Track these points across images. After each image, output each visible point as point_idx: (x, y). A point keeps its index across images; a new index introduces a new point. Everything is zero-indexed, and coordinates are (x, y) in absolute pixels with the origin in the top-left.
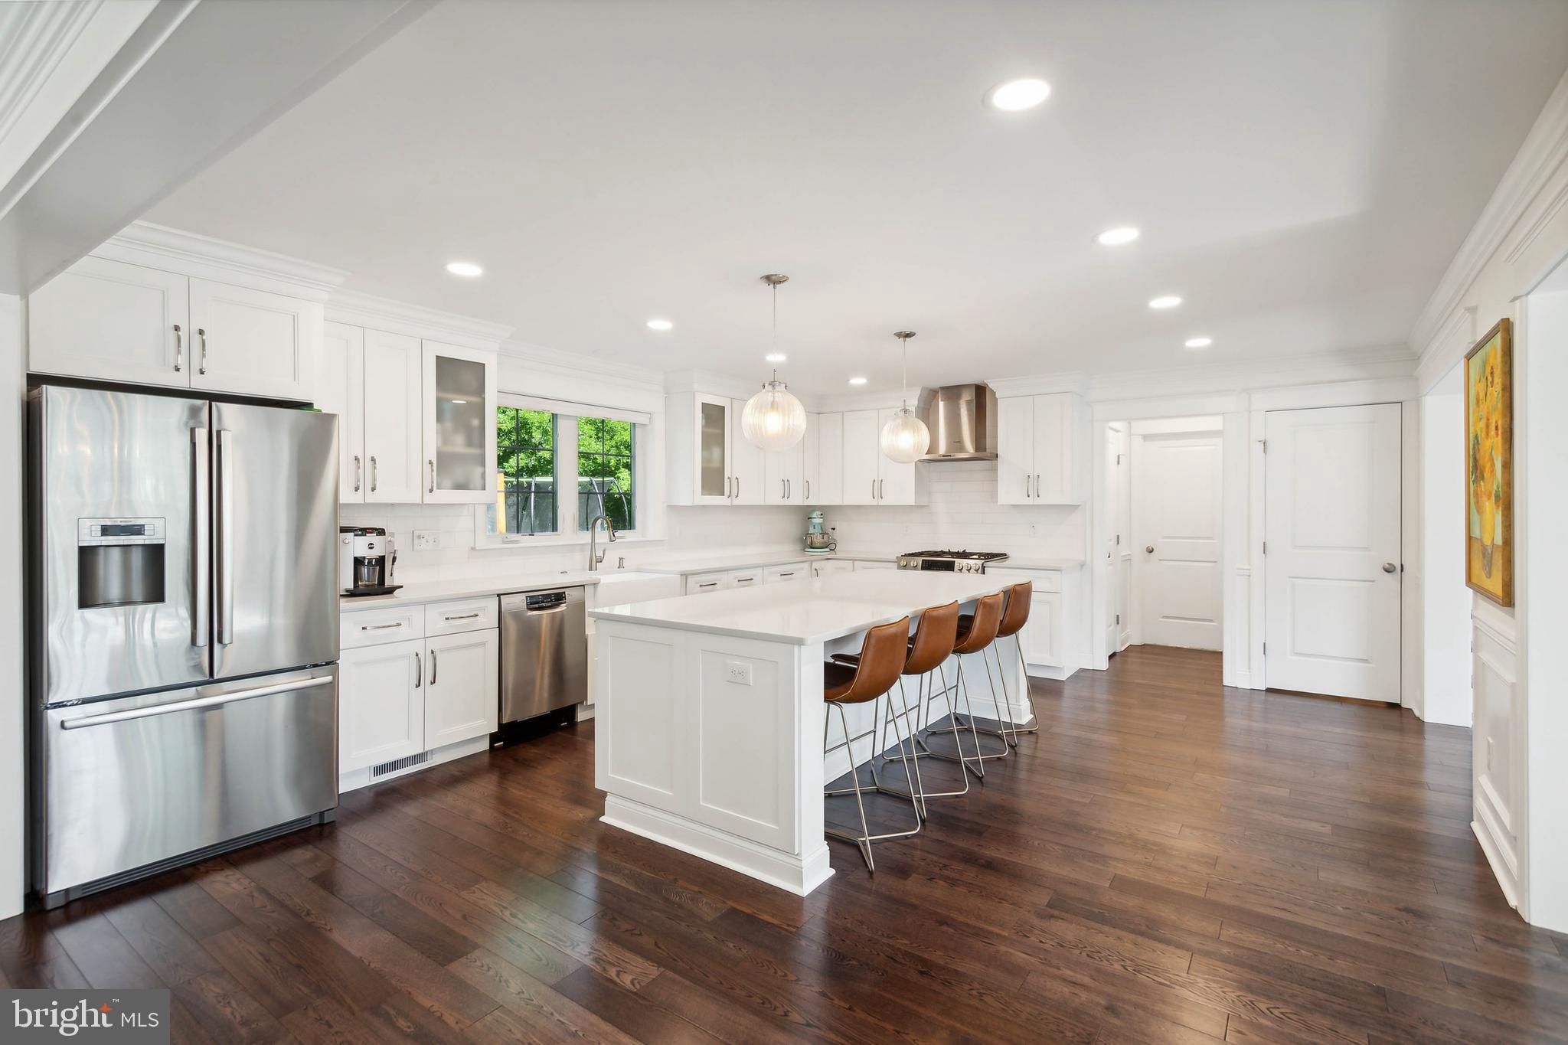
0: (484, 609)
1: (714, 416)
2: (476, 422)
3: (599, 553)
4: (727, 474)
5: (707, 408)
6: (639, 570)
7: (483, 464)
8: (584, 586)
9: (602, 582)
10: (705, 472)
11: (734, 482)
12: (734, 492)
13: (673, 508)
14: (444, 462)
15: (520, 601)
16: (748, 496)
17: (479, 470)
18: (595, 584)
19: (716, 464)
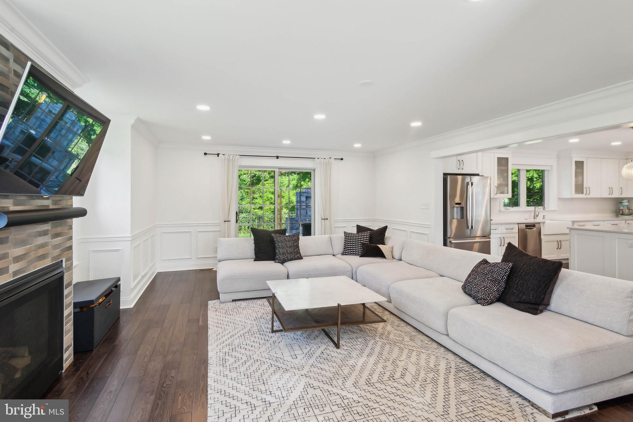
0: (514, 227)
1: (579, 165)
2: (506, 174)
3: (537, 214)
4: (585, 186)
5: (577, 162)
6: (551, 220)
7: (508, 187)
8: (540, 223)
9: (546, 222)
10: (576, 186)
11: (588, 189)
12: (588, 193)
13: (560, 199)
14: (499, 186)
15: (523, 226)
16: (594, 194)
17: (506, 188)
18: (544, 223)
19: (580, 182)
